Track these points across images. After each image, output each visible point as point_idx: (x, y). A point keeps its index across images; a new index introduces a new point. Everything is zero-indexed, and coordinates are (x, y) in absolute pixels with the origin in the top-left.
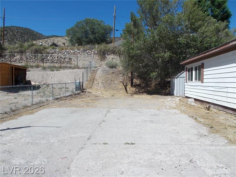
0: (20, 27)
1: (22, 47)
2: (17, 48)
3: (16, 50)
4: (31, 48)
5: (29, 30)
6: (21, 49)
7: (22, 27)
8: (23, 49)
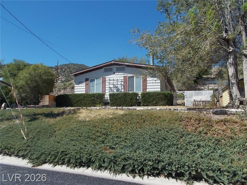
0: (76, 64)
1: (65, 86)
2: (62, 86)
3: (62, 88)
4: (70, 86)
5: (83, 66)
6: (64, 86)
7: (78, 64)
8: (66, 87)
